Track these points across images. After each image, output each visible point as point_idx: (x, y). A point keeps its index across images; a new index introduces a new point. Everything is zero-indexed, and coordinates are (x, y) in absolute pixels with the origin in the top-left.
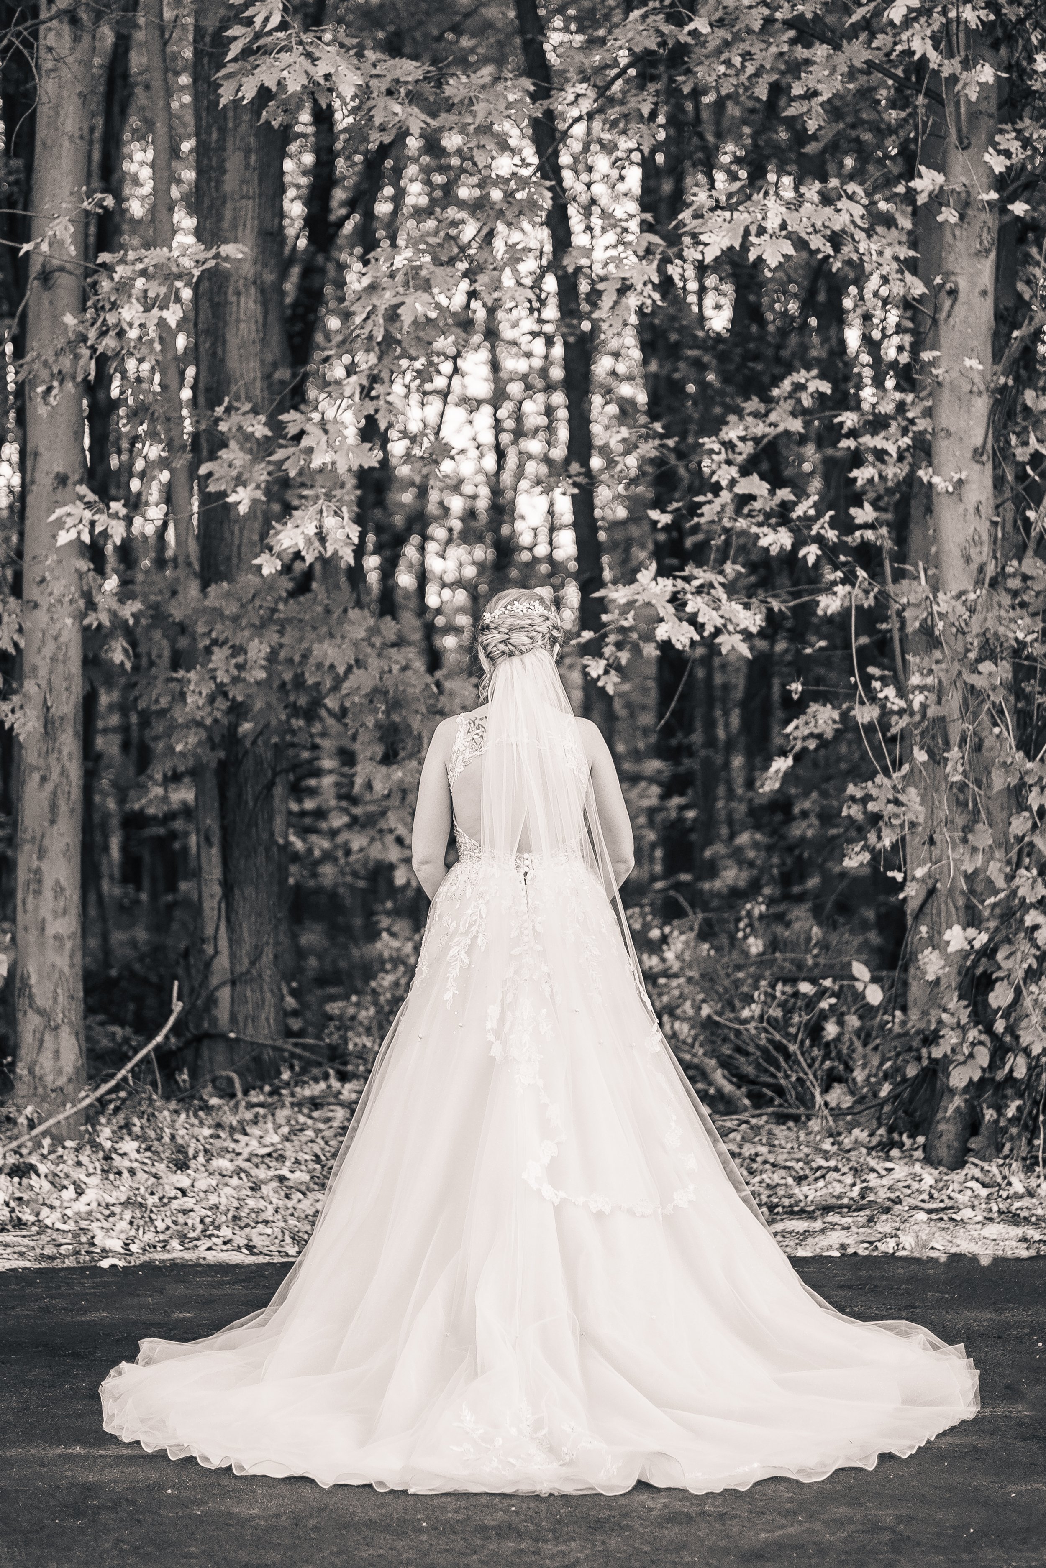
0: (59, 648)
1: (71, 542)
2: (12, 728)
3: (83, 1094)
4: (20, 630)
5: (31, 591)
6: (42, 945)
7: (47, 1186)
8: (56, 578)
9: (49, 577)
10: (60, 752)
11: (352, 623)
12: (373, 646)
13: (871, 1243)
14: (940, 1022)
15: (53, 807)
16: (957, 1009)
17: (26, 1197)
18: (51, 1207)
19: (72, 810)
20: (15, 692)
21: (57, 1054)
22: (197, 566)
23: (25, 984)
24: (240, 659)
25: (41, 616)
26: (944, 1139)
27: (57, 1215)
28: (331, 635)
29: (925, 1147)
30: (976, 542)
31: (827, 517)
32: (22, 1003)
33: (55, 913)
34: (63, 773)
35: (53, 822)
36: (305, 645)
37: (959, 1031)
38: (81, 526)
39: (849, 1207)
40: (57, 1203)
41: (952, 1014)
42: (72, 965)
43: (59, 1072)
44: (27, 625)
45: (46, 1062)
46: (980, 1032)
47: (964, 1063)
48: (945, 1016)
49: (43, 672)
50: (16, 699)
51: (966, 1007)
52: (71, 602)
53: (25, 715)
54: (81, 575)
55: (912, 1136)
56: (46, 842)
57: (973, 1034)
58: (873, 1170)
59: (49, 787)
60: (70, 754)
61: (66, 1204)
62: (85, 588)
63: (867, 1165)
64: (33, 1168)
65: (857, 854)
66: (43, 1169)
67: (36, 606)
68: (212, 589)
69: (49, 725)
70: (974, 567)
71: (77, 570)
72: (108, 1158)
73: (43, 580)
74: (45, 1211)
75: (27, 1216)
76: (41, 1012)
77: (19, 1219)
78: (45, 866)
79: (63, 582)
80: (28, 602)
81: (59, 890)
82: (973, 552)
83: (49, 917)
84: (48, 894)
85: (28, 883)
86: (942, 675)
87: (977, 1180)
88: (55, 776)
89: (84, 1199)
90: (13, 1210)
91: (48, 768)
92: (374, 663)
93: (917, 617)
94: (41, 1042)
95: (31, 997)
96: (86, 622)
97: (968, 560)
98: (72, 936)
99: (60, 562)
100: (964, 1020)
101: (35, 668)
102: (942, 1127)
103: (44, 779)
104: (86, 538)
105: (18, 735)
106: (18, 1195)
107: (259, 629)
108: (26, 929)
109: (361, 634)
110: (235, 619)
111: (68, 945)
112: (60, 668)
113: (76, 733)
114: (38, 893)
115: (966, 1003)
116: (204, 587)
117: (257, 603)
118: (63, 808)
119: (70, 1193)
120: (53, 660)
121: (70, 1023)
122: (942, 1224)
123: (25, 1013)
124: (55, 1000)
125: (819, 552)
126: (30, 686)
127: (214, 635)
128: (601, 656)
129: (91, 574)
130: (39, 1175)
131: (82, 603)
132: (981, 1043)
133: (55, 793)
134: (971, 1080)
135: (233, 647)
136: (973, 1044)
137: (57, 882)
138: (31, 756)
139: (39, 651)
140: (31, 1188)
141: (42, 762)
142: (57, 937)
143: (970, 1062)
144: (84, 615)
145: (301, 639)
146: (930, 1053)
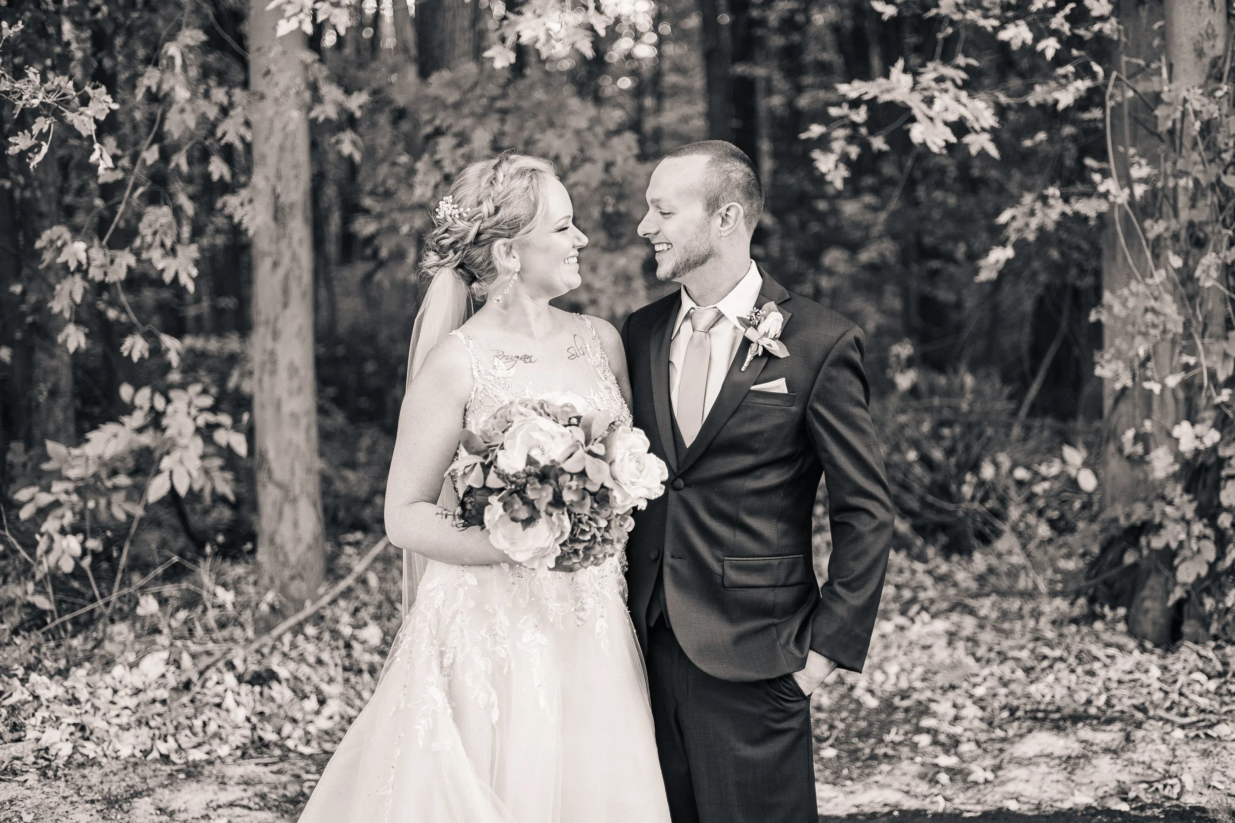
0: (286, 136)
1: (292, 32)
2: (240, 223)
3: (321, 590)
4: (247, 124)
5: (257, 82)
6: (279, 422)
7: (289, 694)
8: (281, 71)
9: (273, 68)
10: (291, 238)
11: (572, 113)
12: (595, 135)
13: (1150, 783)
14: (1164, 514)
15: (286, 291)
16: (1183, 503)
17: (267, 711)
18: (294, 721)
19: (304, 295)
20: (244, 185)
21: (296, 524)
22: (413, 52)
23: (264, 458)
24: (464, 150)
25: (268, 108)
26: (1150, 615)
27: (298, 733)
28: (551, 124)
29: (1126, 619)
30: (1211, 35)
31: (1067, 10)
32: (262, 476)
33: (291, 393)
34: (294, 258)
35: (285, 305)
36: (526, 134)
37: (1184, 524)
38: (302, 16)
39: (1097, 718)
40: (299, 716)
41: (1178, 509)
42: (308, 439)
43: (298, 540)
44: (254, 118)
45: (285, 533)
46: (1205, 526)
47: (1192, 558)
48: (1169, 510)
49: (272, 160)
50: (244, 193)
51: (1190, 501)
52: (298, 93)
53: (254, 209)
54: (306, 67)
55: (1113, 608)
56: (280, 325)
57: (1198, 528)
58: (1096, 659)
59: (281, 272)
60: (301, 241)
61: (309, 718)
62: (311, 79)
63: (1089, 652)
64: (273, 676)
65: (1109, 361)
66: (283, 673)
67: (262, 97)
68: (435, 78)
69: (279, 213)
70: (1207, 61)
71: (302, 62)
72: (348, 646)
73: (268, 73)
74: (287, 728)
75: (270, 736)
76: (280, 486)
77: (261, 739)
78: (280, 348)
79: (289, 74)
80: (254, 94)
81: (293, 371)
82: (1206, 46)
83: (284, 396)
84: (283, 373)
85: (263, 364)
86: (1200, 176)
87: (1202, 671)
88: (286, 261)
89: (327, 711)
90: (254, 728)
91: (279, 253)
92: (599, 154)
93: (1168, 117)
94: (280, 514)
95: (270, 472)
96: (313, 114)
97: (1200, 54)
98: (307, 413)
99: (284, 53)
100: (1190, 515)
101: (263, 157)
102: (1148, 604)
103: (275, 265)
104: (308, 29)
105: (246, 230)
106: (259, 708)
107: (481, 117)
108: (263, 407)
109: (583, 124)
110: (457, 106)
111: (304, 422)
112: (288, 156)
113: (306, 220)
114: (273, 373)
115: (1190, 497)
116: (424, 74)
117: (478, 91)
118: (295, 292)
119: (312, 704)
120: (282, 148)
121: (308, 496)
122: (1201, 746)
123: (264, 486)
124: (293, 473)
125: (1058, 46)
126: (259, 179)
127: (437, 122)
128: (830, 150)
129: (316, 65)
130: (279, 682)
131: (307, 95)
132: (1205, 537)
133: (286, 278)
134: (1198, 575)
135: (456, 135)
136: (1199, 538)
137: (291, 363)
138: (262, 245)
139: (267, 139)
140: (272, 699)
141: (272, 248)
142: (294, 416)
143: (1198, 558)
144: (310, 109)
145: (521, 128)
146: (1149, 543)
